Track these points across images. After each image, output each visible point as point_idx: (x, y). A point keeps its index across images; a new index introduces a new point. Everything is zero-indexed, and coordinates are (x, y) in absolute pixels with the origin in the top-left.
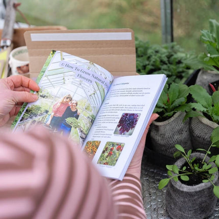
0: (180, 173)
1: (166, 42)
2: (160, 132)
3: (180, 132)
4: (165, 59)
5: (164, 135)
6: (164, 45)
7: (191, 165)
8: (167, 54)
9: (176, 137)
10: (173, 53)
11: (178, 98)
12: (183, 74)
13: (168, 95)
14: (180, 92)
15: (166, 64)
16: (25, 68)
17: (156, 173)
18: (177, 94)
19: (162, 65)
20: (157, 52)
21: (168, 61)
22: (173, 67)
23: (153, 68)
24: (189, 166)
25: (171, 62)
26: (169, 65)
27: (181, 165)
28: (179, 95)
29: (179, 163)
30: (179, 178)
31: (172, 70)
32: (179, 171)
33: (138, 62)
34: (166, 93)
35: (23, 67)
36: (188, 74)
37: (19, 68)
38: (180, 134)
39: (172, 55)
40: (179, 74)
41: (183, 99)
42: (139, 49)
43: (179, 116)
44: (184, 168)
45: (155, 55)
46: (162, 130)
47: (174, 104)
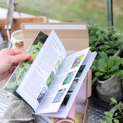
0: (114, 117)
1: (109, 25)
2: (102, 87)
3: (115, 87)
4: (107, 38)
5: (105, 89)
6: (107, 28)
7: (121, 111)
8: (108, 34)
9: (112, 91)
10: (112, 34)
11: (114, 66)
12: (119, 47)
13: (107, 64)
14: (115, 62)
15: (108, 41)
16: (20, 44)
17: (99, 112)
18: (113, 63)
19: (105, 41)
20: (102, 32)
21: (109, 39)
22: (112, 42)
23: (99, 43)
24: (120, 112)
25: (111, 39)
26: (109, 41)
27: (114, 111)
28: (114, 64)
29: (113, 110)
30: (113, 121)
31: (112, 45)
32: (113, 116)
33: (90, 40)
34: (106, 62)
35: (19, 43)
36: (121, 47)
37: (16, 44)
38: (115, 89)
39: (112, 35)
40: (116, 47)
41: (117, 67)
42: (91, 31)
43: (114, 77)
44: (117, 114)
45: (101, 35)
46: (103, 86)
47: (111, 70)
